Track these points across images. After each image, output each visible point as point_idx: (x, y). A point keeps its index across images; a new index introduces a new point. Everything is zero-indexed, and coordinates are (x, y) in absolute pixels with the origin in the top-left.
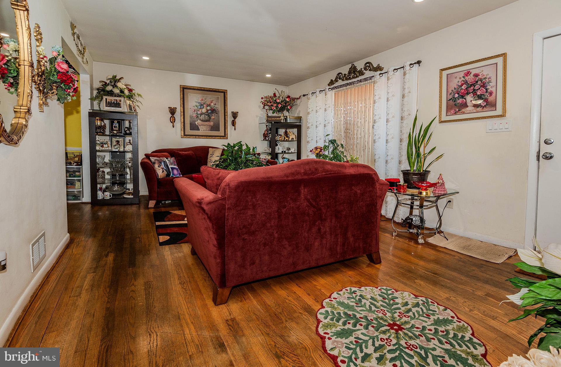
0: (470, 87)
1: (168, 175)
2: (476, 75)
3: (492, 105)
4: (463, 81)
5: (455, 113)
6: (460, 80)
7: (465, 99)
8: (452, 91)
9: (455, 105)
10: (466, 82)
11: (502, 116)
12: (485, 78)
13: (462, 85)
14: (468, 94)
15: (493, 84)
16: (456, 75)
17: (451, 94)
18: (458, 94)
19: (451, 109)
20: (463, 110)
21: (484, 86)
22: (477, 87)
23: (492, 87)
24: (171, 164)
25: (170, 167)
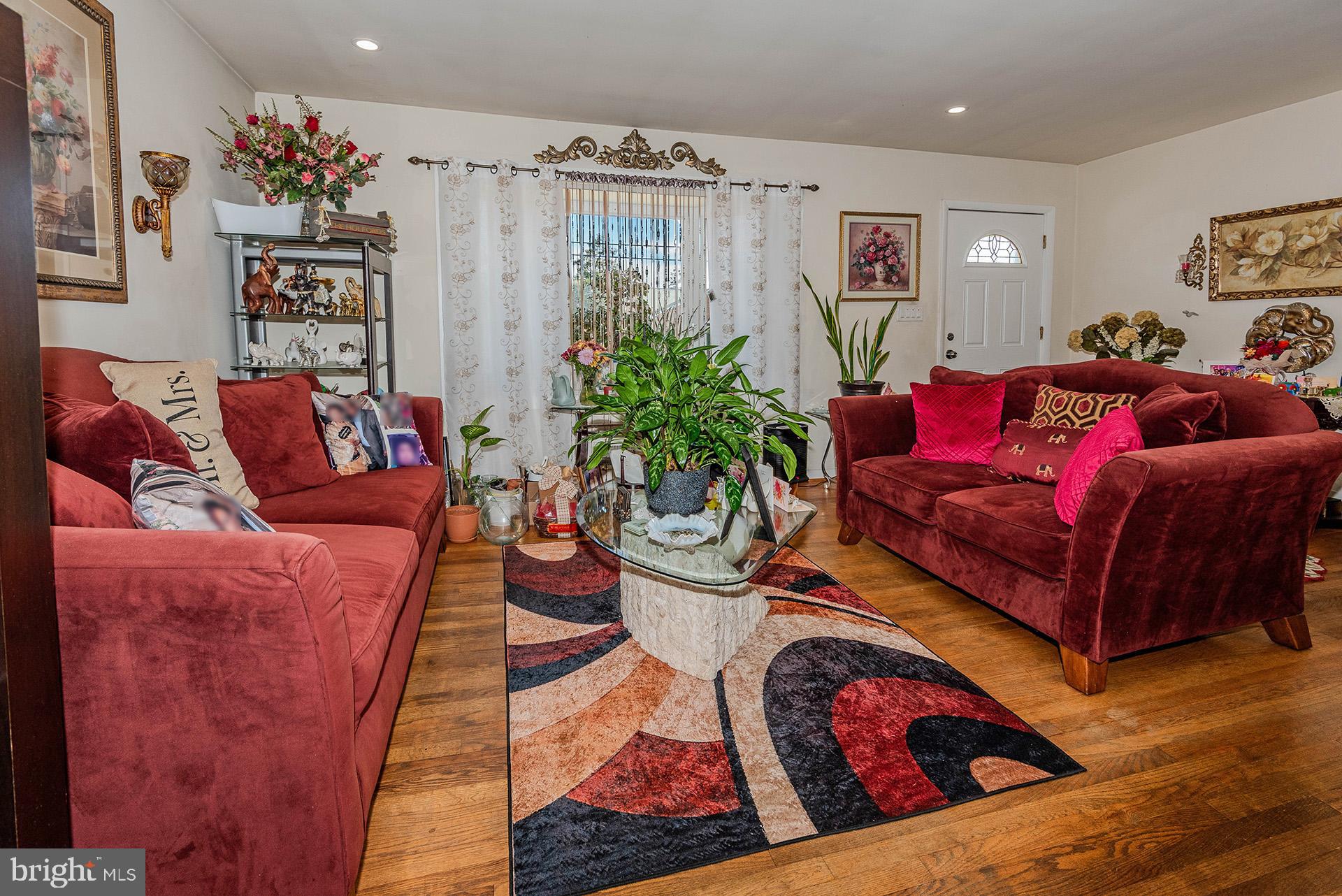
0: (880, 251)
1: (377, 467)
2: (887, 235)
3: (904, 283)
4: (871, 239)
5: (861, 288)
6: (867, 237)
7: (873, 267)
8: (857, 251)
9: (861, 274)
10: (874, 242)
11: (915, 299)
12: (897, 242)
13: (870, 245)
14: (877, 260)
15: (905, 253)
16: (862, 227)
17: (855, 256)
18: (865, 258)
19: (855, 280)
20: (871, 285)
21: (895, 253)
22: (888, 253)
23: (904, 257)
24: (392, 423)
25: (386, 432)
